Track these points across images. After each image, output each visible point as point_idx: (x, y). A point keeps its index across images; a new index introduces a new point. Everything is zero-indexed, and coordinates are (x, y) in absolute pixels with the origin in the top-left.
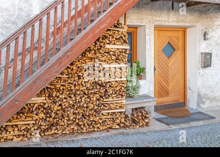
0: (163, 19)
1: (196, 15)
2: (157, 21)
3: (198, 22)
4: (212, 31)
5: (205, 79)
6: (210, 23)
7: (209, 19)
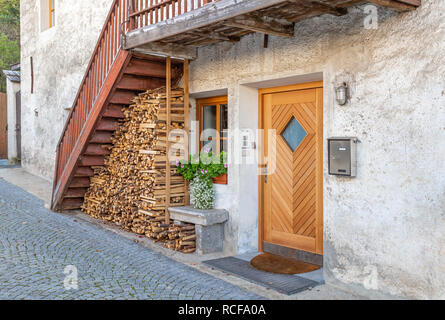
0: (253, 70)
1: (320, 45)
2: (242, 77)
3: (324, 62)
4: (366, 77)
5: (346, 208)
6: (360, 55)
7: (357, 48)
